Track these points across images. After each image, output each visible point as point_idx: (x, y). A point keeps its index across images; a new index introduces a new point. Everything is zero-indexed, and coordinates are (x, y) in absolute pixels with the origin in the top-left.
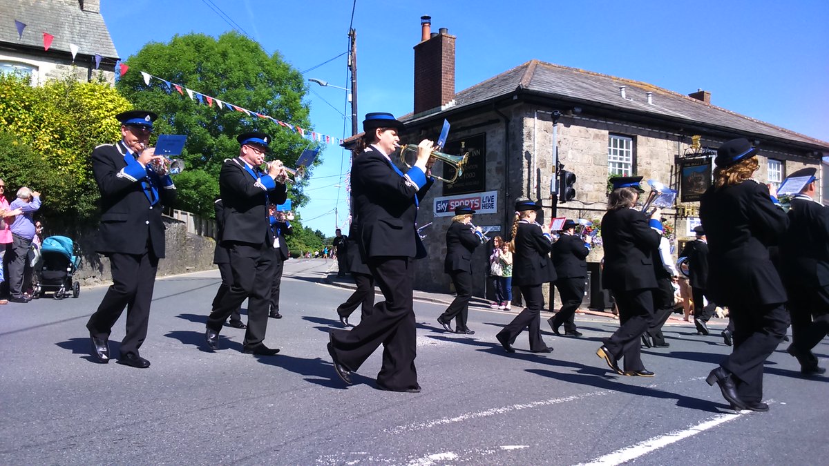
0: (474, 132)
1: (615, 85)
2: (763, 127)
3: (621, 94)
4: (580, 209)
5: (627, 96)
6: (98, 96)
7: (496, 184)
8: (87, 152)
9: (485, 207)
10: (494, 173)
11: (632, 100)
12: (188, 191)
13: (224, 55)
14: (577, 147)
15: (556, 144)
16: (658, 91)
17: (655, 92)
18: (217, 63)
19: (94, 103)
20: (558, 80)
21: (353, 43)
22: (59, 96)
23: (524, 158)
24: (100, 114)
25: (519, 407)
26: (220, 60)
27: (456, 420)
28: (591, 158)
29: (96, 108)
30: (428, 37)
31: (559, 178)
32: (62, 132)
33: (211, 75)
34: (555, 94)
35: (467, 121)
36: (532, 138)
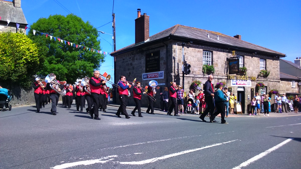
0: (156, 50)
1: (206, 33)
2: (258, 47)
3: (208, 36)
4: (193, 77)
5: (210, 37)
6: (19, 38)
7: (163, 69)
8: (15, 58)
9: (160, 76)
10: (163, 65)
11: (212, 38)
13: (68, 22)
14: (191, 55)
15: (184, 54)
16: (222, 35)
18: (65, 26)
19: (18, 40)
20: (186, 32)
21: (114, 18)
22: (5, 38)
23: (173, 59)
24: (20, 44)
26: (67, 24)
28: (197, 59)
29: (18, 42)
30: (140, 16)
31: (185, 66)
32: (5, 51)
33: (63, 30)
34: (183, 37)
35: (153, 46)
36: (176, 52)
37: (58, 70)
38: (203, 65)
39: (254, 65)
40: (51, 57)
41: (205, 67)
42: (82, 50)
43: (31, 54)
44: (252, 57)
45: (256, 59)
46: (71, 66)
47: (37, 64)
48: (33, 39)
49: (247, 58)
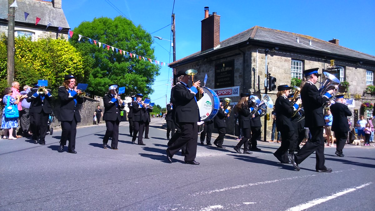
0: (229, 59)
1: (294, 37)
2: (364, 55)
3: (297, 41)
5: (300, 42)
6: (61, 45)
7: (239, 83)
8: (56, 70)
9: (234, 93)
10: (238, 78)
11: (302, 44)
12: (101, 87)
13: (116, 26)
14: (276, 66)
15: (267, 64)
16: (314, 40)
17: (313, 40)
18: (113, 30)
19: (59, 48)
20: (267, 35)
21: (173, 20)
22: (44, 45)
23: (252, 71)
24: (61, 53)
25: (251, 185)
26: (115, 29)
27: (222, 190)
28: (283, 70)
29: (60, 51)
30: (207, 16)
31: (268, 80)
32: (45, 61)
33: (111, 35)
34: (266, 41)
35: (225, 54)
36: (256, 61)
37: (104, 86)
38: (292, 78)
39: (358, 78)
40: (96, 69)
41: (294, 81)
42: (133, 61)
43: (75, 65)
44: (356, 68)
45: (361, 70)
46: (120, 79)
47: (82, 78)
48: (77, 47)
49: (349, 69)
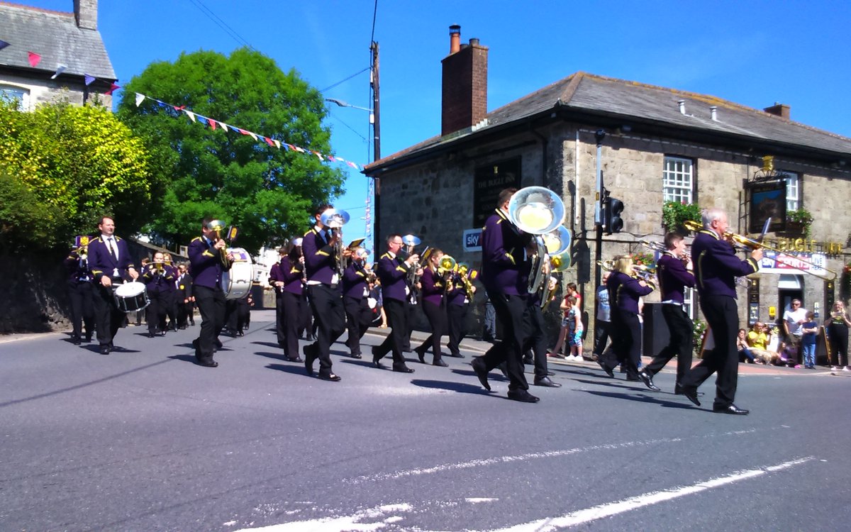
0: (509, 155)
1: (674, 99)
2: (850, 145)
3: (680, 109)
4: (630, 242)
5: (688, 112)
6: (92, 121)
8: (79, 183)
11: (692, 116)
12: (195, 225)
13: (236, 74)
14: (626, 171)
15: (601, 167)
16: (727, 106)
17: (721, 107)
18: (228, 84)
19: (88, 128)
20: (606, 95)
21: (375, 58)
22: (49, 121)
23: (564, 184)
24: (93, 141)
26: (232, 80)
28: (643, 183)
29: (89, 134)
30: (457, 49)
31: (604, 206)
32: (51, 161)
33: (221, 96)
34: (600, 111)
35: (500, 143)
36: (573, 161)
38: (664, 202)
39: (836, 203)
40: (185, 180)
41: (670, 208)
42: (278, 160)
43: (128, 170)
44: (830, 179)
45: (842, 184)
46: (244, 206)
47: (145, 201)
48: (133, 126)
49: (811, 182)
